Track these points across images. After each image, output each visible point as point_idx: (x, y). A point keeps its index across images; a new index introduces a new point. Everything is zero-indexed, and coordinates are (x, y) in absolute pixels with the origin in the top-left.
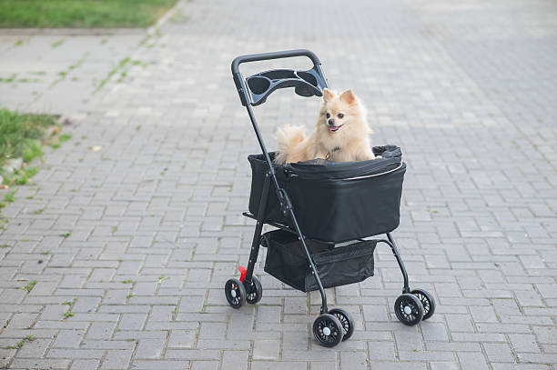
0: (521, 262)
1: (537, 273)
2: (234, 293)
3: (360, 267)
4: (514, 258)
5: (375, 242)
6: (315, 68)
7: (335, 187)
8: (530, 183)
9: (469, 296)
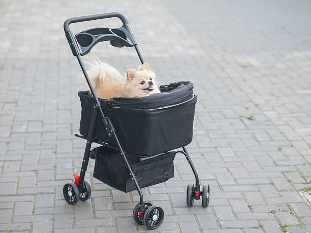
0: (218, 153)
1: (229, 160)
2: (70, 193)
3: (164, 172)
4: (214, 150)
5: (175, 153)
6: (124, 26)
7: (149, 115)
8: (221, 95)
9: (186, 179)
